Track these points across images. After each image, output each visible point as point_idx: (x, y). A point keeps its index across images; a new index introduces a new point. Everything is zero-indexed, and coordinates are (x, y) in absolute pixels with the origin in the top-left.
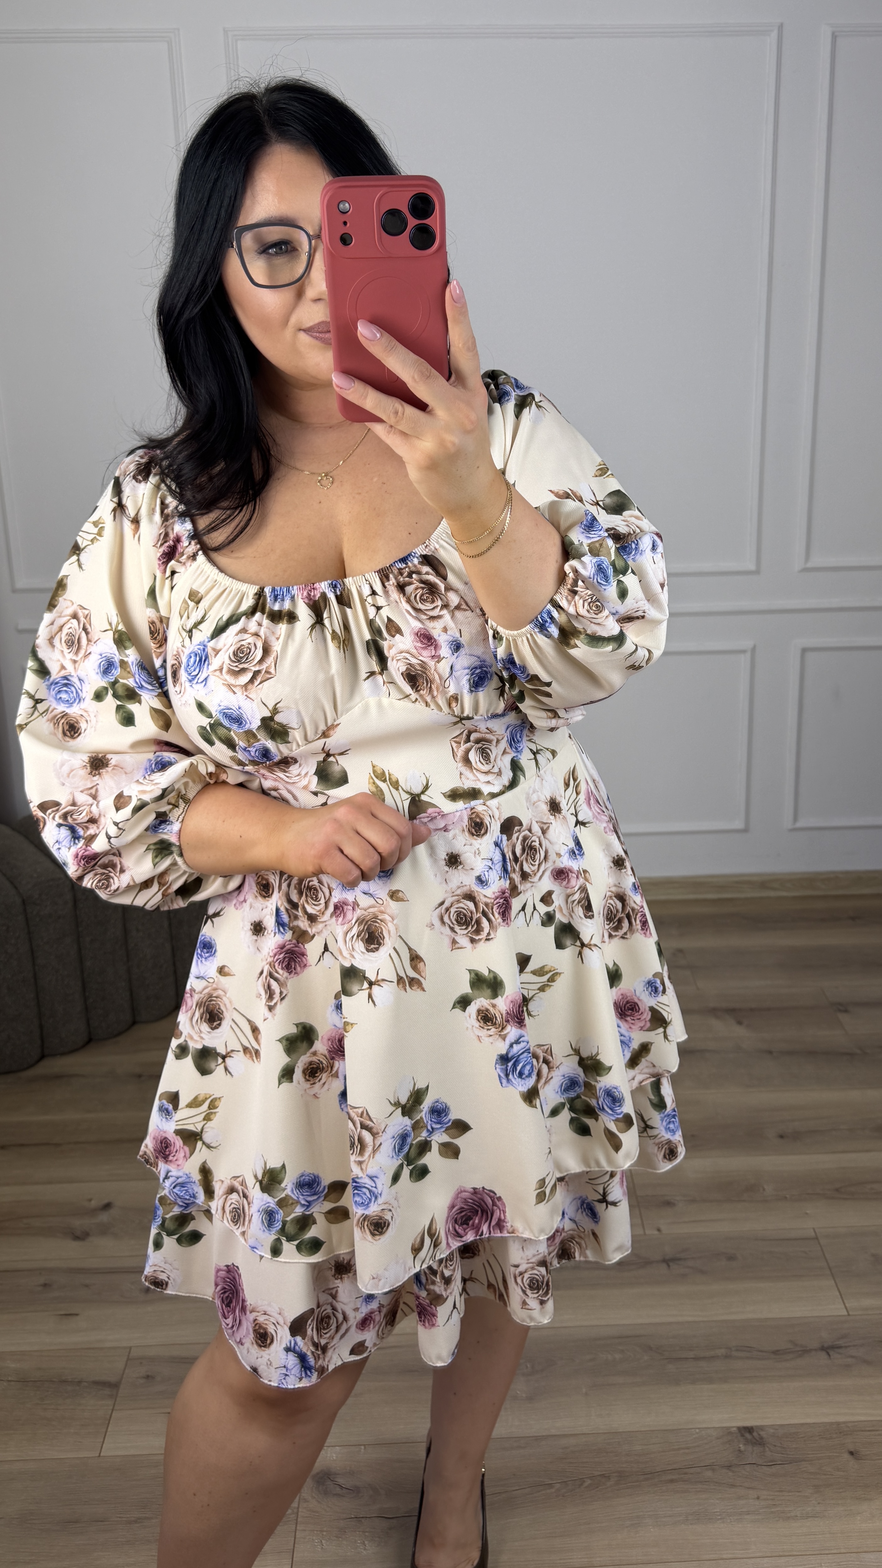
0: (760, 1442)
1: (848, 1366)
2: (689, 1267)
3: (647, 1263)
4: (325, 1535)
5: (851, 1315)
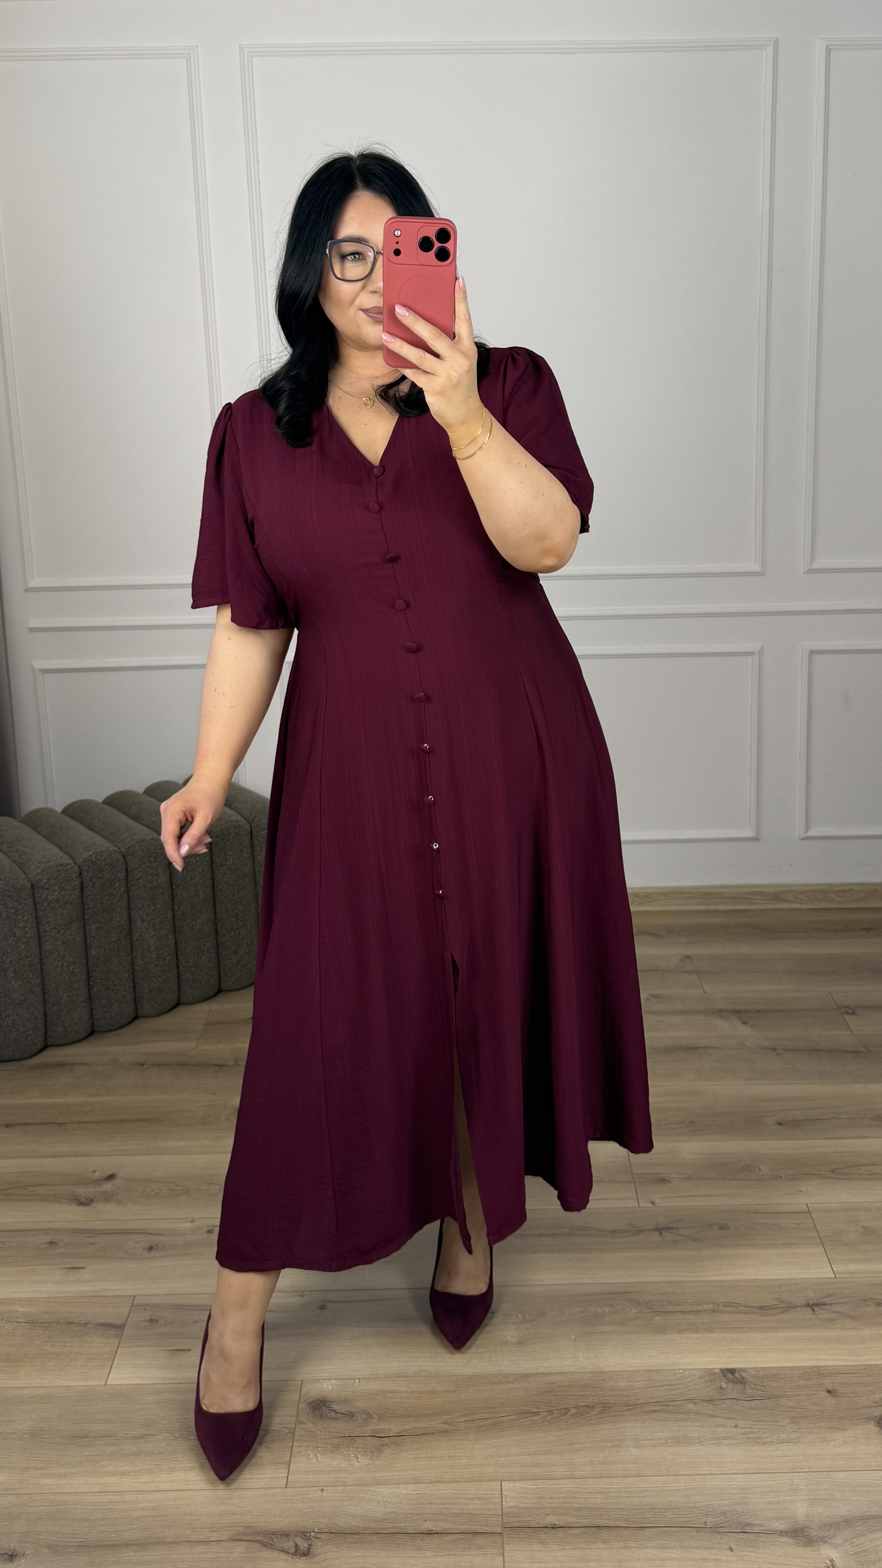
0: (742, 1382)
1: (832, 1320)
2: (681, 1235)
3: (640, 1231)
4: (320, 1451)
5: (839, 1278)
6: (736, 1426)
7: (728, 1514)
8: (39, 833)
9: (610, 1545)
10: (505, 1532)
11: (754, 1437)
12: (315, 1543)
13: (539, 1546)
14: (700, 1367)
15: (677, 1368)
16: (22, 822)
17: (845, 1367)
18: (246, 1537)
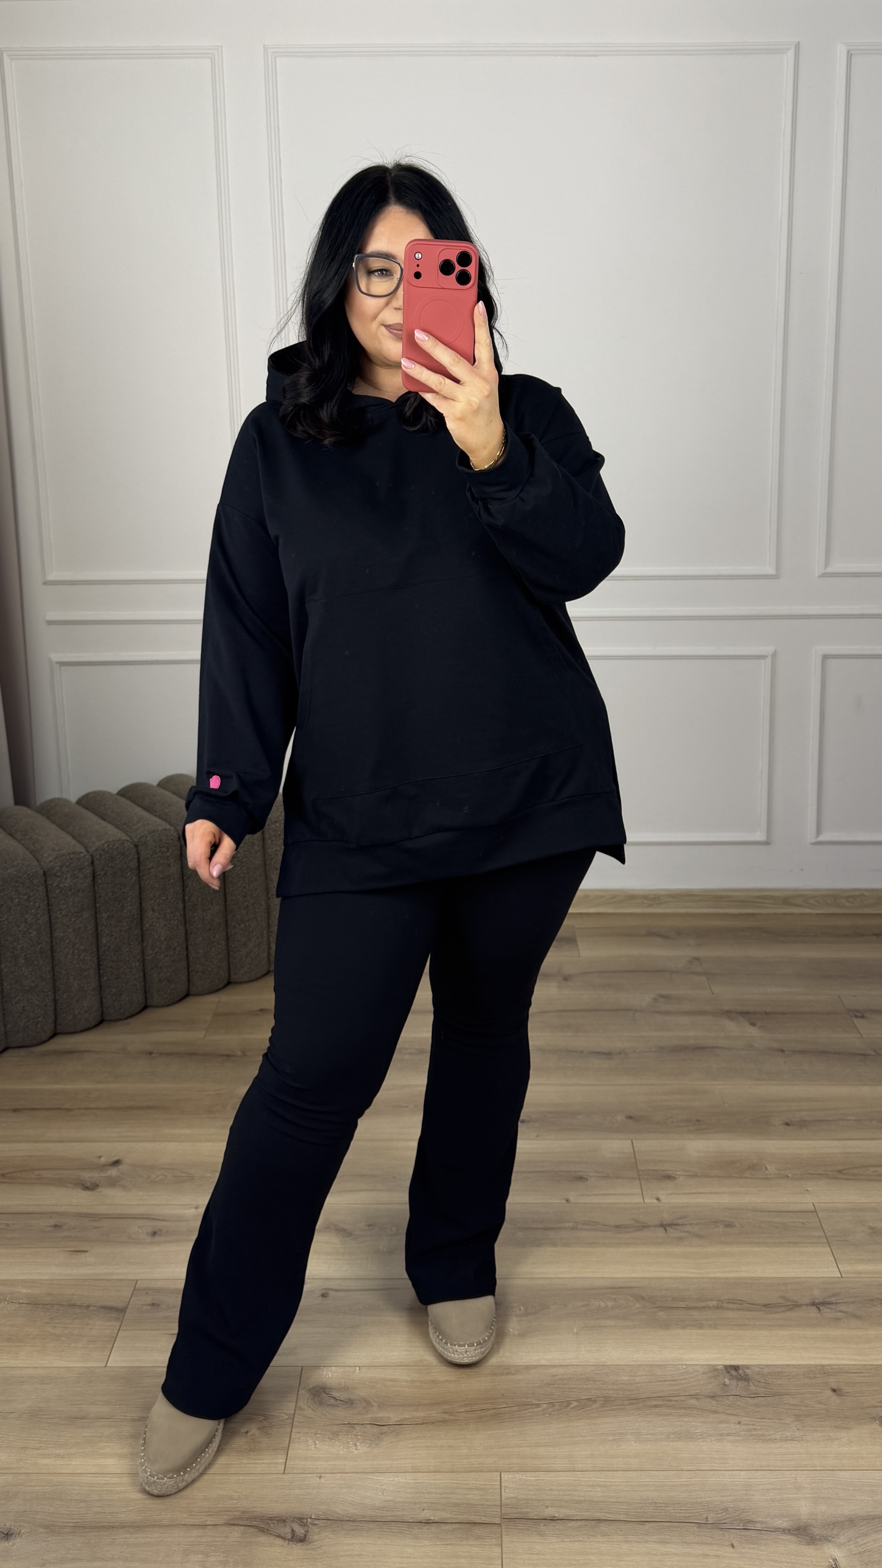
0: (745, 1378)
1: (837, 1320)
2: (686, 1232)
3: (645, 1226)
4: (319, 1437)
5: (845, 1277)
6: (739, 1423)
7: (730, 1511)
8: (53, 822)
9: (610, 1539)
10: (504, 1523)
11: (758, 1434)
12: (312, 1530)
13: (538, 1539)
14: (704, 1363)
15: (679, 1363)
16: (37, 811)
17: (851, 1366)
18: (242, 1522)
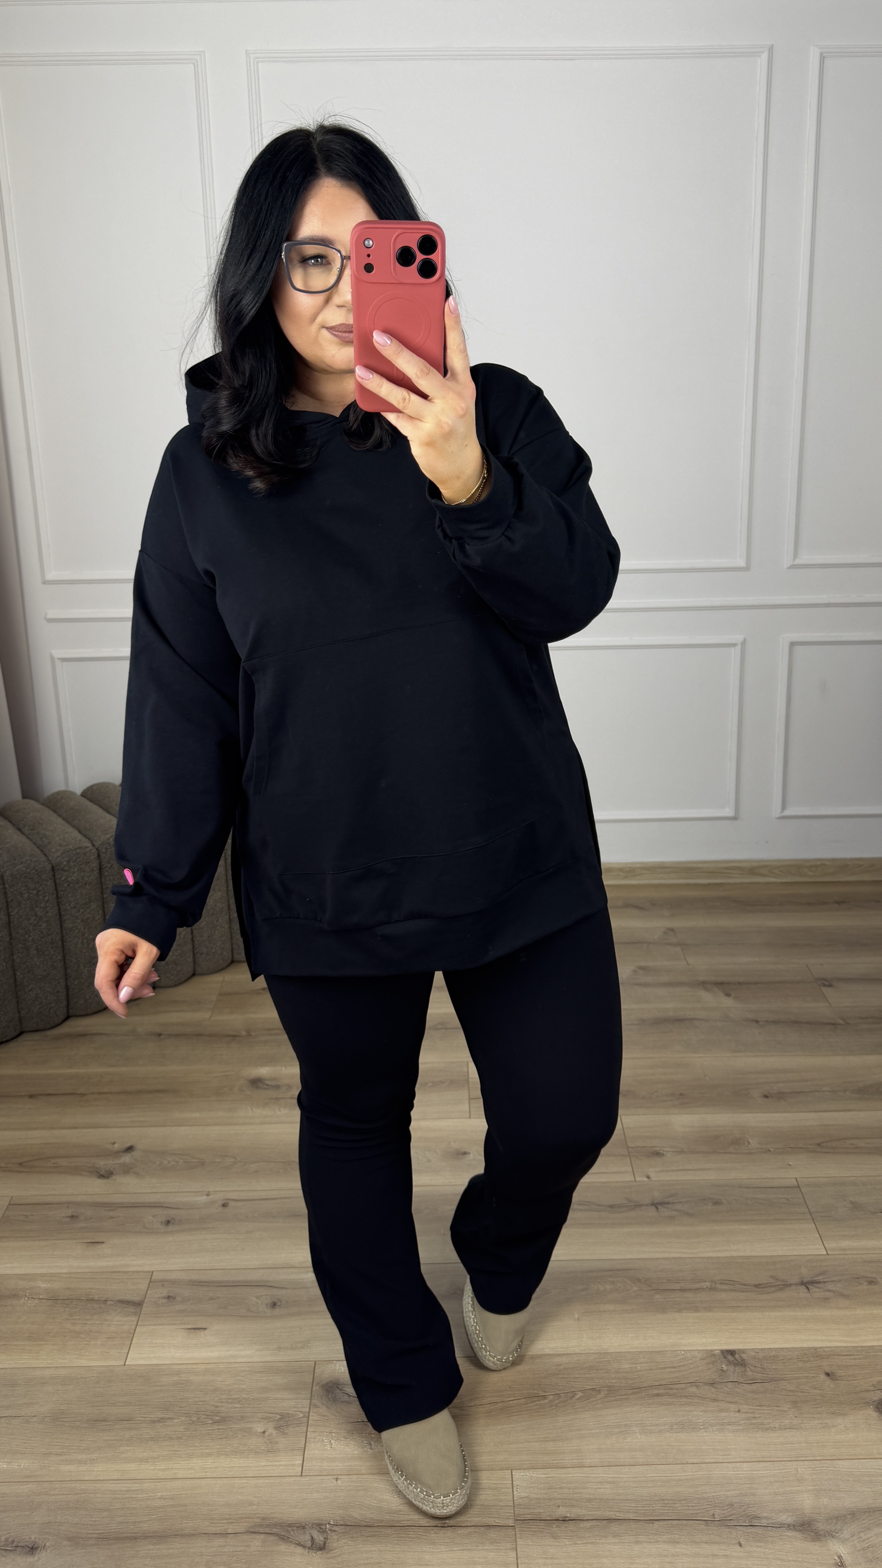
0: (742, 1364)
1: (826, 1299)
2: (676, 1210)
3: (637, 1206)
4: (334, 1436)
5: (830, 1255)
6: (739, 1411)
7: (735, 1506)
8: (60, 816)
9: (622, 1540)
10: (517, 1525)
11: (758, 1422)
12: (331, 1536)
13: (551, 1540)
14: (702, 1348)
15: (678, 1349)
16: (43, 804)
17: (842, 1349)
18: (262, 1529)
